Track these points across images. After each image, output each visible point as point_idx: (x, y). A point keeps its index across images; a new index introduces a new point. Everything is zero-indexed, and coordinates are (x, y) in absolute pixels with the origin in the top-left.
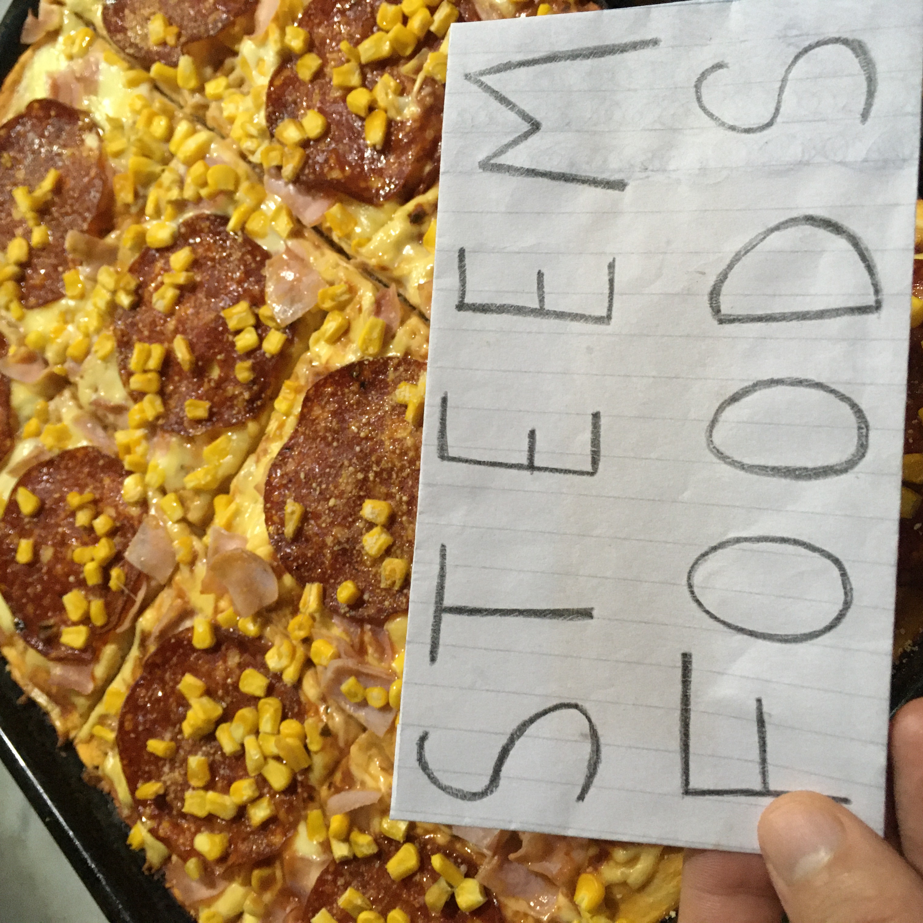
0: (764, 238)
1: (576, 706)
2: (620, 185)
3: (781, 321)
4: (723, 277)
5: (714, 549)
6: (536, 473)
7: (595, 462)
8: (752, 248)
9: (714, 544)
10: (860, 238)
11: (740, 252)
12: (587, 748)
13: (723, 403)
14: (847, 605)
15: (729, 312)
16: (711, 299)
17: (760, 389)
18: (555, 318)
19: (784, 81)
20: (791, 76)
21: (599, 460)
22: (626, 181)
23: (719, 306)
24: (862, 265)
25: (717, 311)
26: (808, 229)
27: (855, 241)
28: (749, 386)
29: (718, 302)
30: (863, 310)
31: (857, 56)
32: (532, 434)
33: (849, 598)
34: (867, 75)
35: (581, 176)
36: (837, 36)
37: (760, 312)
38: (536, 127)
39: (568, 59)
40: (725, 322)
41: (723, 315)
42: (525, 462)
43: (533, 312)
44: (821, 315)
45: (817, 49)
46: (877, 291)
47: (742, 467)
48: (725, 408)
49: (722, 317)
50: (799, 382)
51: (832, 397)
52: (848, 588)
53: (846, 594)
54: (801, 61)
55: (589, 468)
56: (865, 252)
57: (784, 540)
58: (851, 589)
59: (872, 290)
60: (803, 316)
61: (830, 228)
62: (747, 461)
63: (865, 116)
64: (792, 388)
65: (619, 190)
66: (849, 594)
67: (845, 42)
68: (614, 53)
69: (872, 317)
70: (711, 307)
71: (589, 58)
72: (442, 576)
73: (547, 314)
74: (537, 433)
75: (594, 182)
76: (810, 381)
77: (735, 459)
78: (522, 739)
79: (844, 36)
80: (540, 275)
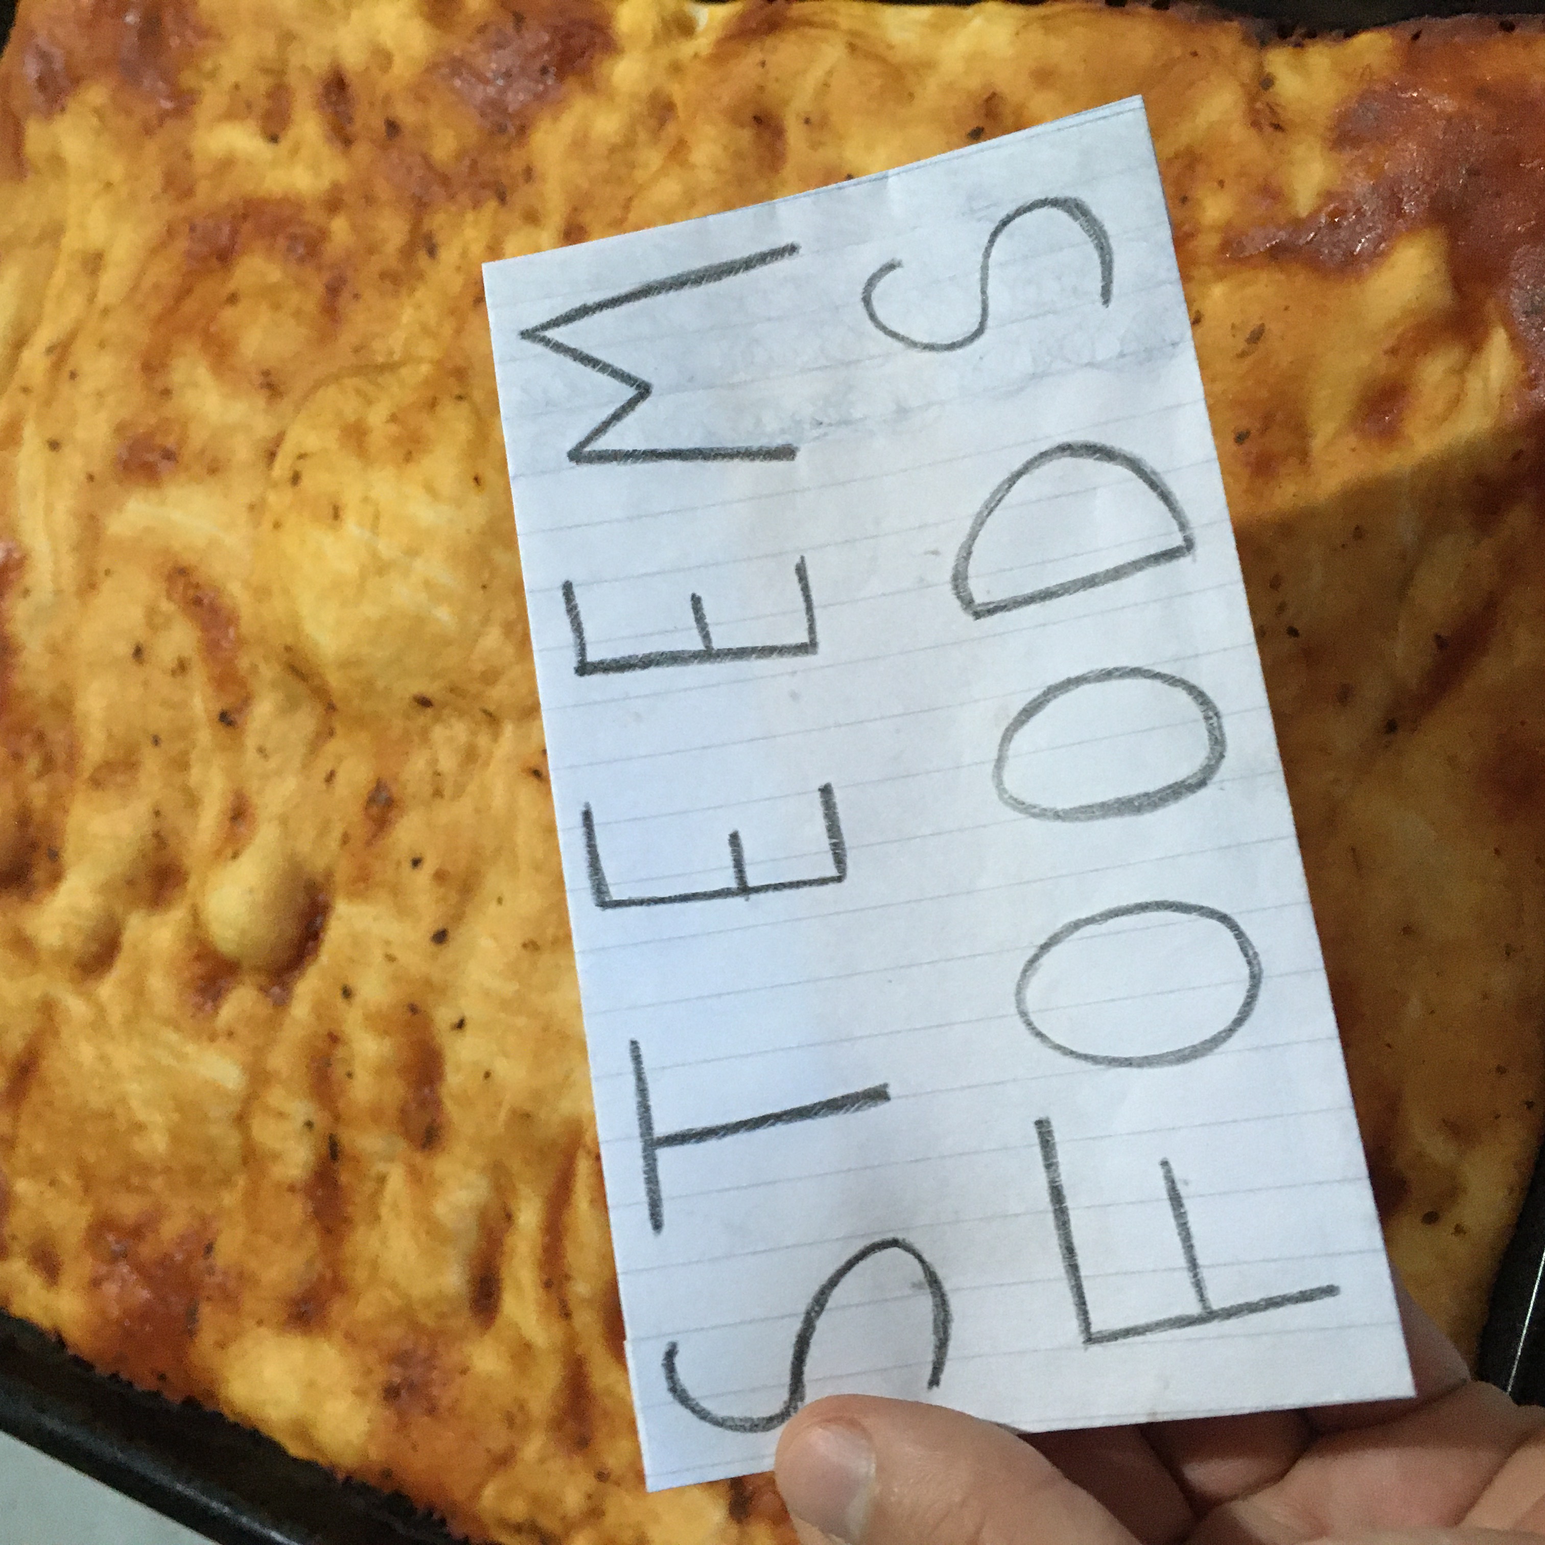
0: (1010, 486)
1: (895, 1243)
2: (786, 453)
3: (1062, 595)
4: (966, 553)
5: (1045, 948)
6: (753, 897)
7: (840, 860)
8: (997, 505)
9: (1042, 940)
10: (1139, 460)
11: (981, 512)
12: (925, 1303)
13: (1007, 730)
14: (1255, 979)
15: (987, 600)
16: (956, 587)
17: (1055, 697)
18: (732, 659)
19: (985, 268)
20: (991, 261)
21: (845, 855)
22: (795, 445)
23: (970, 594)
24: (1153, 496)
25: (967, 602)
26: (1067, 462)
27: (1135, 465)
28: (1039, 697)
29: (966, 589)
30: (1170, 555)
31: (1076, 219)
32: (734, 839)
33: (1256, 968)
34: (1096, 242)
35: (727, 449)
36: (1043, 197)
37: (1028, 591)
38: (644, 390)
39: (671, 288)
40: (984, 616)
41: (979, 605)
42: (733, 884)
43: (696, 657)
44: (1117, 574)
45: (1018, 220)
46: (1183, 526)
47: (1058, 815)
48: (1012, 736)
49: (979, 609)
50: (1108, 675)
51: (1158, 683)
52: (1251, 953)
53: (1249, 963)
54: (1001, 239)
55: (833, 872)
56: (1153, 477)
57: (1143, 907)
58: (1256, 955)
59: (1175, 526)
60: (1091, 582)
61: (1098, 455)
62: (1062, 805)
63: (1106, 294)
64: (1098, 685)
65: (788, 460)
66: (1255, 962)
67: (1055, 203)
68: (737, 272)
69: (1184, 562)
70: (959, 597)
71: (700, 283)
72: (642, 1091)
73: (719, 656)
74: (742, 836)
75: (749, 454)
76: (1122, 668)
77: (1044, 806)
78: (824, 1316)
79: (1052, 196)
80: (696, 601)
